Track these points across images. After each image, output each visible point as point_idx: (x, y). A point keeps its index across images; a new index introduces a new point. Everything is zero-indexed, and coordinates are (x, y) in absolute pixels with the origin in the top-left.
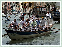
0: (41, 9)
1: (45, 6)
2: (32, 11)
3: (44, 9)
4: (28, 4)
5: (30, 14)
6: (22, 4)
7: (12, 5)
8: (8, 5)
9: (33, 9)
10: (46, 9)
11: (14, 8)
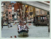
1: (45, 15)
2: (33, 20)
3: (45, 18)
4: (29, 13)
5: (31, 22)
6: (23, 13)
7: (13, 14)
9: (34, 18)
10: (47, 18)
11: (15, 17)
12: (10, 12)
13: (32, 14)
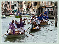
0: (47, 9)
3: (51, 10)
4: (32, 3)
6: (25, 3)
8: (9, 4)
9: (38, 9)
10: (54, 9)
12: (9, 2)
13: (36, 5)
